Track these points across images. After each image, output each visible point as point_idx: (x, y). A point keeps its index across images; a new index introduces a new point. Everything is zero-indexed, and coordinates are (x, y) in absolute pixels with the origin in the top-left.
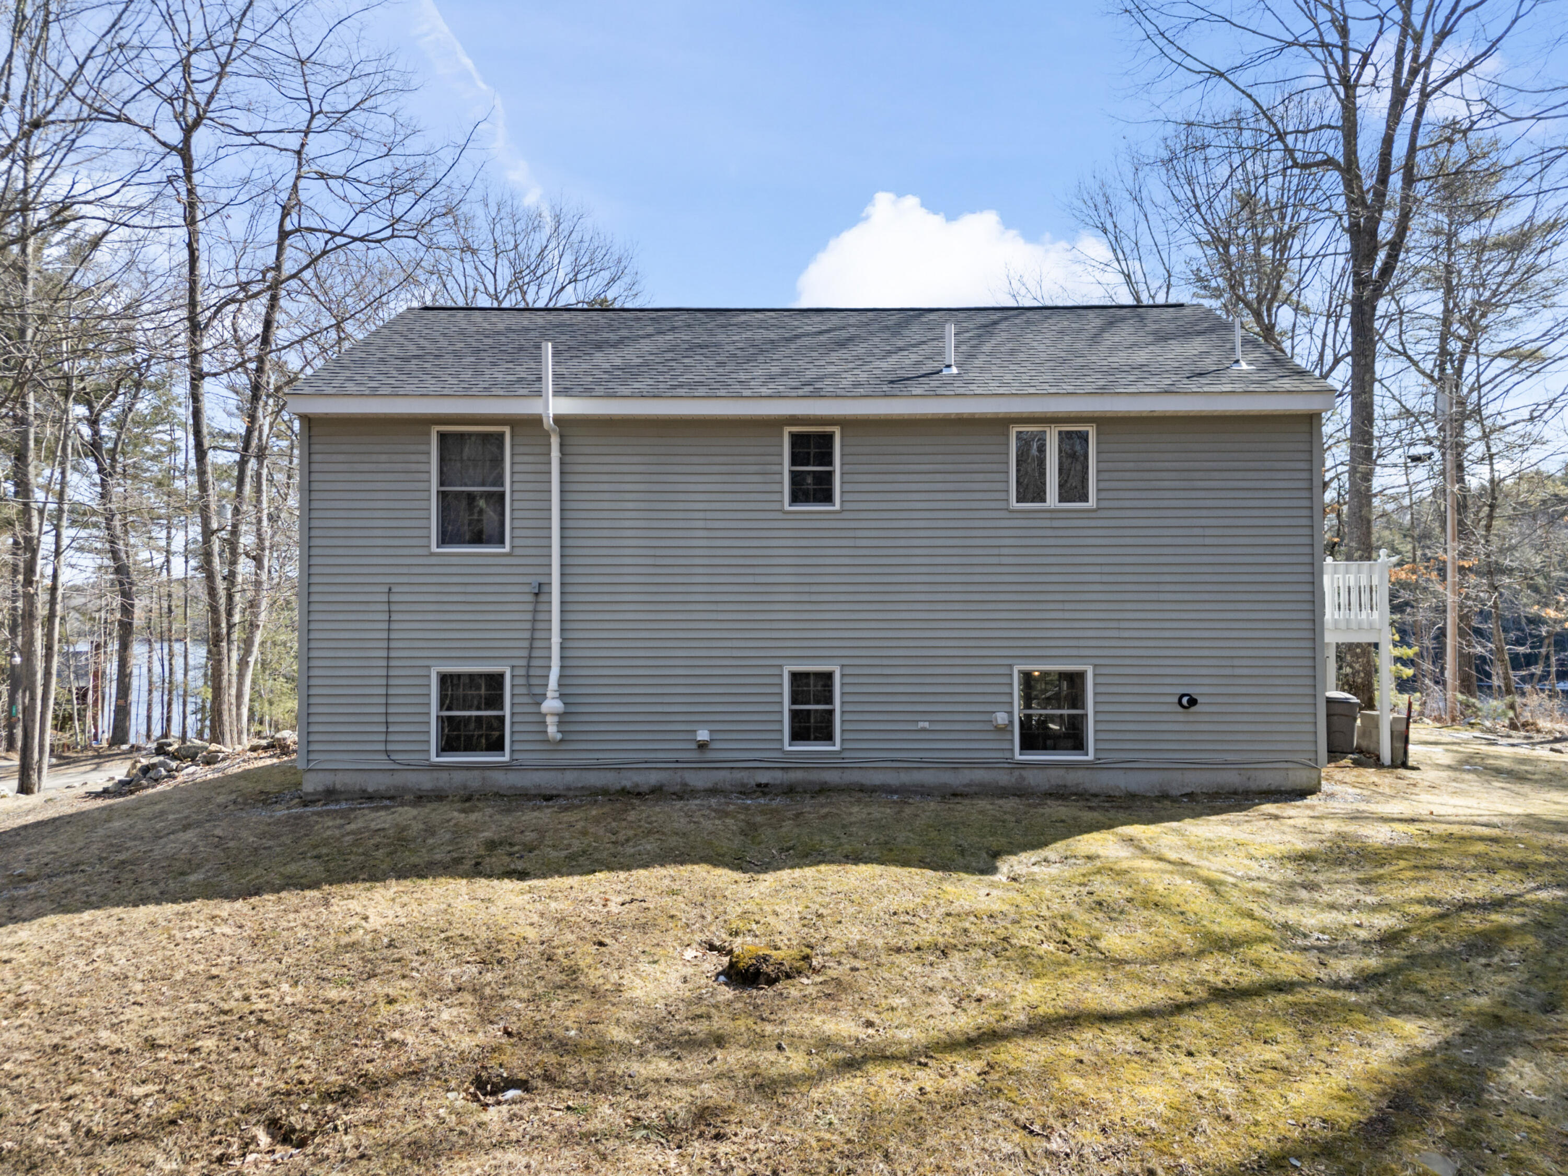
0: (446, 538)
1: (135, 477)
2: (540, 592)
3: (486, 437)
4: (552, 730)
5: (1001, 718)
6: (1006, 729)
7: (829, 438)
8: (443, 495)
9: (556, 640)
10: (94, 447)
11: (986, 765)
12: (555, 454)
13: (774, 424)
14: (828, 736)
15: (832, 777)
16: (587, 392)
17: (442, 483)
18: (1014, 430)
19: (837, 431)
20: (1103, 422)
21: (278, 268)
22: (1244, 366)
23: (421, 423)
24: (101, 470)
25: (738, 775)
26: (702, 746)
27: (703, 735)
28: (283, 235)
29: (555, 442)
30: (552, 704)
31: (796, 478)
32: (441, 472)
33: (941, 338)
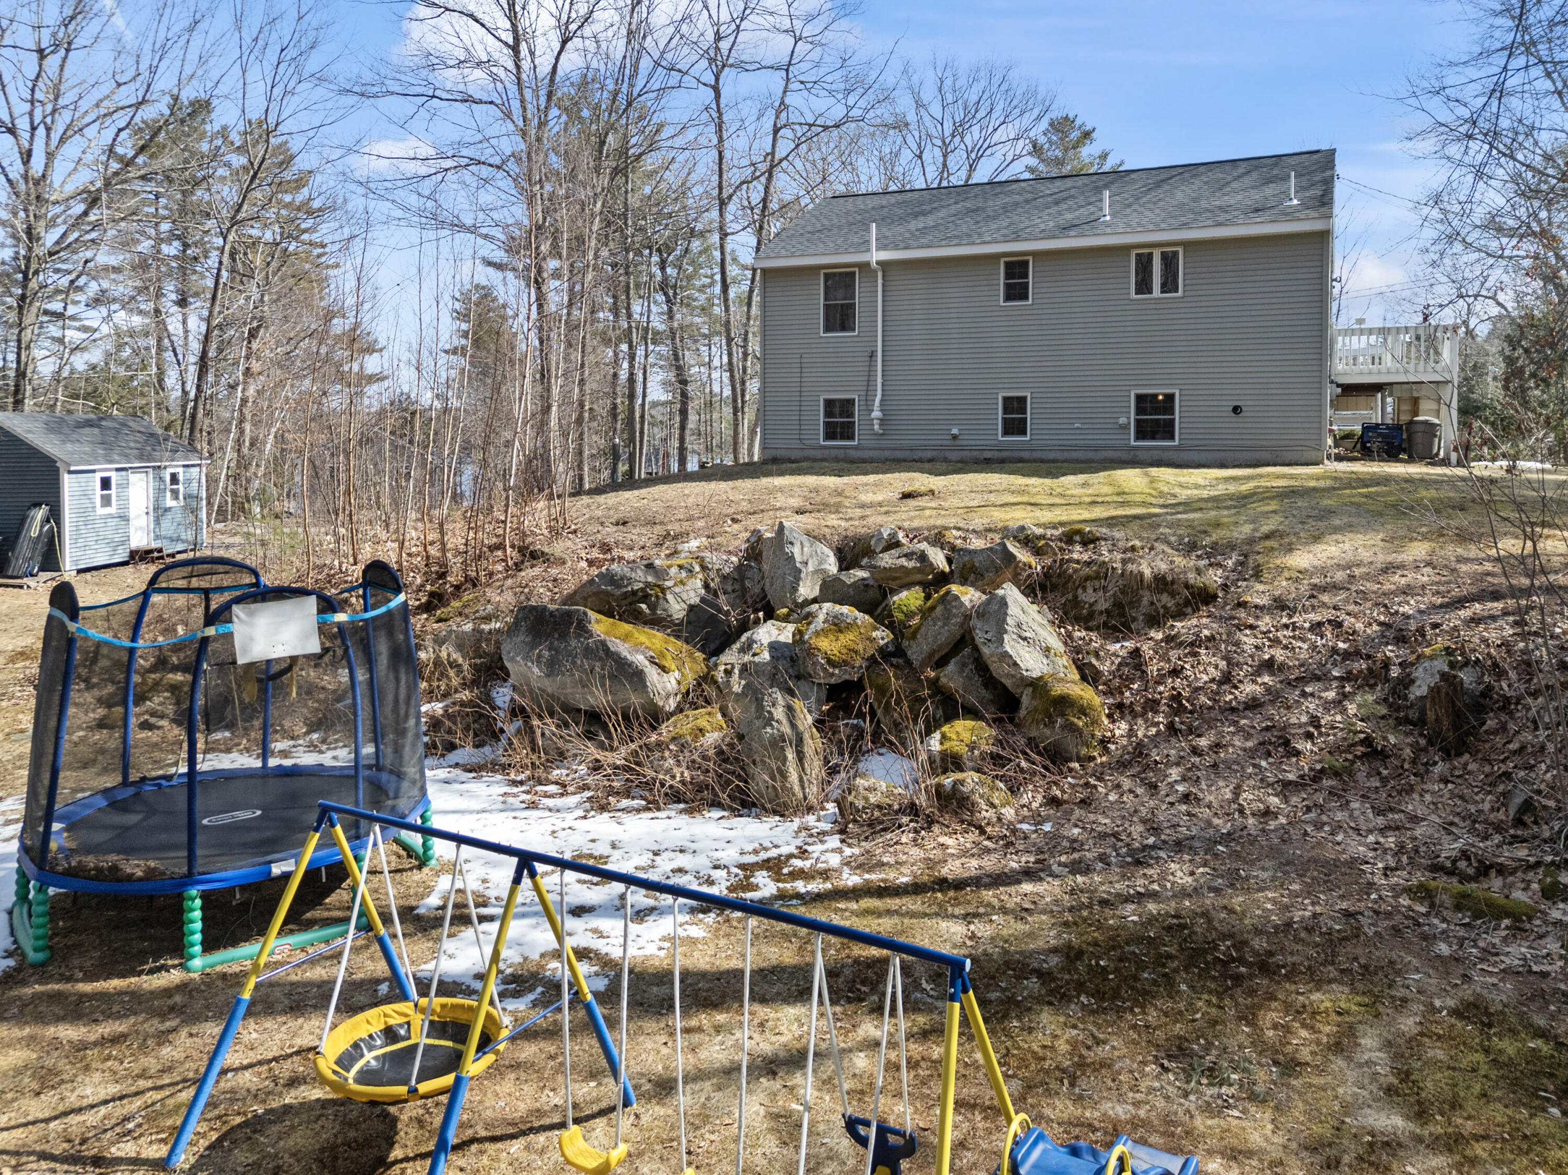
0: (827, 329)
1: (688, 305)
2: (872, 355)
3: (847, 274)
4: (876, 427)
5: (1123, 420)
6: (1126, 427)
7: (1027, 262)
8: (826, 306)
9: (879, 380)
10: (663, 287)
11: (1114, 448)
12: (880, 281)
13: (995, 257)
14: (1024, 432)
15: (1026, 455)
16: (896, 248)
17: (826, 299)
18: (1134, 253)
19: (1031, 259)
20: (1188, 245)
21: (773, 153)
22: (1295, 202)
23: (815, 269)
24: (668, 301)
25: (974, 453)
26: (955, 437)
27: (955, 431)
28: (776, 131)
29: (880, 274)
30: (876, 414)
31: (1008, 287)
32: (826, 293)
33: (1101, 200)
